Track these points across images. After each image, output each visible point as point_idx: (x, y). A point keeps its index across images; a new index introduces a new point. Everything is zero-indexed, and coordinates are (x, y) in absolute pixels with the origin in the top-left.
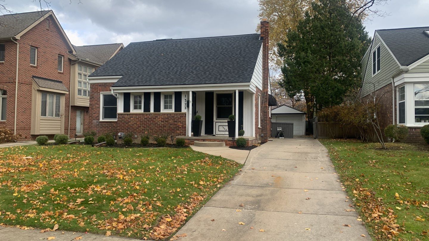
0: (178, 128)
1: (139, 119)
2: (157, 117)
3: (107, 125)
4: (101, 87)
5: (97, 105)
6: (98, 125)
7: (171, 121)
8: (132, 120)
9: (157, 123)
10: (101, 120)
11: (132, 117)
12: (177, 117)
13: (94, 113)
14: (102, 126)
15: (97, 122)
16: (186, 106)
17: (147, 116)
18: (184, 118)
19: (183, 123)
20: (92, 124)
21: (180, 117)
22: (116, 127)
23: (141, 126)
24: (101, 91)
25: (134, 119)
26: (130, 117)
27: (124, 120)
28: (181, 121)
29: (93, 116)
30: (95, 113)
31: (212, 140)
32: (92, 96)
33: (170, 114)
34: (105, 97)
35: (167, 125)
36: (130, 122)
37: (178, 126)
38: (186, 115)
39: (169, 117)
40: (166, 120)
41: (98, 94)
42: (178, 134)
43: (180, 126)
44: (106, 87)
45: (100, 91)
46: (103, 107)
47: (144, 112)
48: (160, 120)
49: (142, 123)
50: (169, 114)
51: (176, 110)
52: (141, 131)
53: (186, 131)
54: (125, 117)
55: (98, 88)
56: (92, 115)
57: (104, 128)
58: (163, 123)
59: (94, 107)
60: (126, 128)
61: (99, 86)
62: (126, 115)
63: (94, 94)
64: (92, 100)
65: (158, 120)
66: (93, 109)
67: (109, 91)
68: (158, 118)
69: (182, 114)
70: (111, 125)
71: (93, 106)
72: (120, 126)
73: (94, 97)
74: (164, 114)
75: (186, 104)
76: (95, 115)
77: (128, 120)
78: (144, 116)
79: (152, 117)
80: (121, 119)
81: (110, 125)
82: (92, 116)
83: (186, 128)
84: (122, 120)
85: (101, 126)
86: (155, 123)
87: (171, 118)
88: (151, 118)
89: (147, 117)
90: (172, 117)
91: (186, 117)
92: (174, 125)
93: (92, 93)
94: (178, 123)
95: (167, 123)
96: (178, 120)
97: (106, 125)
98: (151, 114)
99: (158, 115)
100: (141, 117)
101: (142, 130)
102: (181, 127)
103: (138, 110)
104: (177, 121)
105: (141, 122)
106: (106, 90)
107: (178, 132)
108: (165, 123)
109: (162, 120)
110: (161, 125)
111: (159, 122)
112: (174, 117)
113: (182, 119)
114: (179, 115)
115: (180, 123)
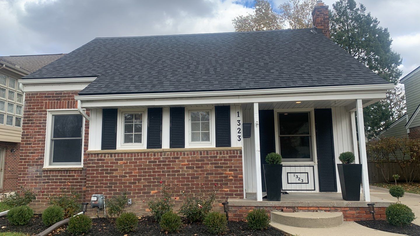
0: (224, 181)
1: (136, 162)
2: (178, 158)
3: (61, 176)
4: (49, 100)
5: (38, 135)
6: (40, 177)
7: (209, 167)
8: (121, 166)
9: (179, 171)
10: (47, 165)
11: (122, 160)
12: (223, 157)
13: (32, 153)
14: (48, 179)
15: (37, 171)
16: (241, 134)
17: (155, 155)
18: (238, 160)
19: (236, 170)
20: (26, 174)
21: (230, 157)
22: (79, 180)
23: (141, 179)
24: (49, 108)
25: (124, 163)
26: (116, 160)
27: (103, 166)
28: (231, 167)
29: (29, 159)
30: (34, 153)
31: (312, 208)
32: (29, 117)
33: (207, 151)
34: (57, 119)
35: (201, 174)
36: (117, 170)
37: (226, 177)
38: (241, 153)
39: (204, 157)
40: (198, 164)
41: (42, 114)
42: (226, 194)
43: (231, 178)
44: (59, 100)
45: (46, 108)
46: (52, 140)
47: (148, 148)
48: (185, 165)
49: (144, 172)
50: (204, 151)
51: (219, 143)
52: (142, 190)
53: (242, 187)
54: (104, 160)
55: (42, 102)
56: (28, 156)
57: (52, 182)
58: (191, 171)
59: (33, 140)
60: (106, 184)
61: (46, 97)
62: (107, 155)
63: (33, 114)
64: (27, 126)
65: (179, 165)
66: (30, 144)
67: (65, 108)
68: (180, 161)
69: (234, 151)
70: (69, 176)
71: (30, 138)
72: (93, 180)
73: (32, 120)
74: (193, 152)
75: (241, 131)
76: (33, 156)
77: (112, 166)
78: (148, 155)
79: (166, 158)
80: (95, 163)
81: (66, 176)
82: (26, 159)
83: (242, 180)
84: (97, 167)
85: (45, 180)
86: (173, 171)
87: (209, 161)
88: (165, 162)
89: (155, 159)
90: (211, 157)
91: (241, 157)
92: (216, 174)
93: (30, 111)
94: (226, 170)
95: (202, 171)
96: (224, 164)
97: (57, 176)
98: (165, 152)
99: (181, 153)
100: (141, 159)
101: (144, 186)
102: (232, 180)
103: (134, 144)
104: (222, 167)
105: (142, 169)
106: (60, 105)
107: (226, 190)
108: (196, 171)
109: (189, 164)
110: (188, 175)
111: (182, 168)
112: (216, 157)
113: (233, 162)
114: (227, 154)
115: (230, 171)
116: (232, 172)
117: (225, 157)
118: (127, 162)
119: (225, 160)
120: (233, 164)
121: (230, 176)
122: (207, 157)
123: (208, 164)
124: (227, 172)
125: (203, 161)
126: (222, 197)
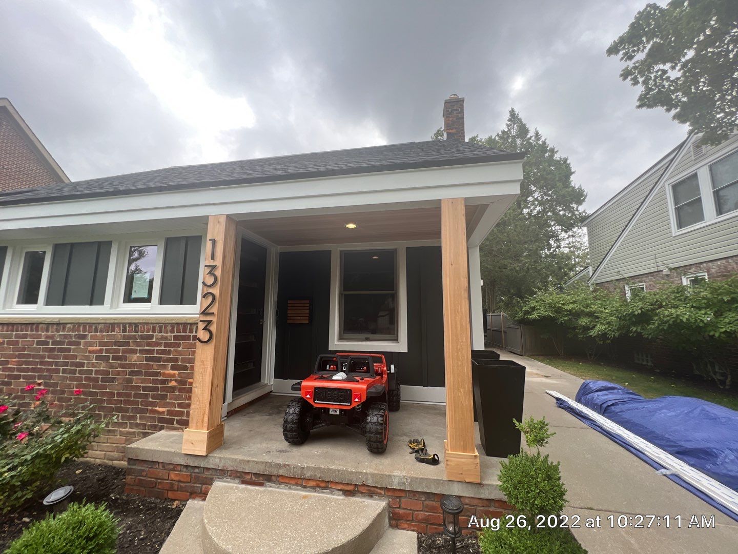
0: (161, 390)
1: (17, 343)
2: (84, 337)
7: (134, 358)
9: (83, 365)
12: (163, 338)
17: (48, 330)
19: (186, 368)
21: (176, 338)
23: (19, 377)
28: (177, 360)
33: (136, 325)
35: (118, 373)
37: (164, 382)
39: (129, 337)
40: (117, 351)
42: (161, 420)
43: (173, 384)
48: (93, 352)
49: (26, 363)
50: (131, 325)
58: (102, 366)
65: (85, 351)
68: (86, 344)
69: (186, 325)
74: (113, 325)
78: (37, 330)
79: (66, 337)
86: (73, 364)
87: (138, 344)
89: (47, 337)
90: (142, 337)
92: (147, 374)
94: (165, 367)
96: (163, 352)
99: (90, 327)
101: (23, 390)
102: (173, 389)
104: (159, 359)
107: (161, 409)
108: (112, 366)
109: (101, 351)
110: (97, 372)
111: (87, 358)
112: (151, 337)
113: (180, 349)
114: (172, 331)
115: (173, 368)
116: (177, 372)
117: (166, 338)
118: (4, 342)
119: (166, 345)
120: (180, 353)
121: (171, 380)
122: (135, 338)
123: (135, 352)
124: (167, 372)
125: (128, 344)
126: (151, 426)
